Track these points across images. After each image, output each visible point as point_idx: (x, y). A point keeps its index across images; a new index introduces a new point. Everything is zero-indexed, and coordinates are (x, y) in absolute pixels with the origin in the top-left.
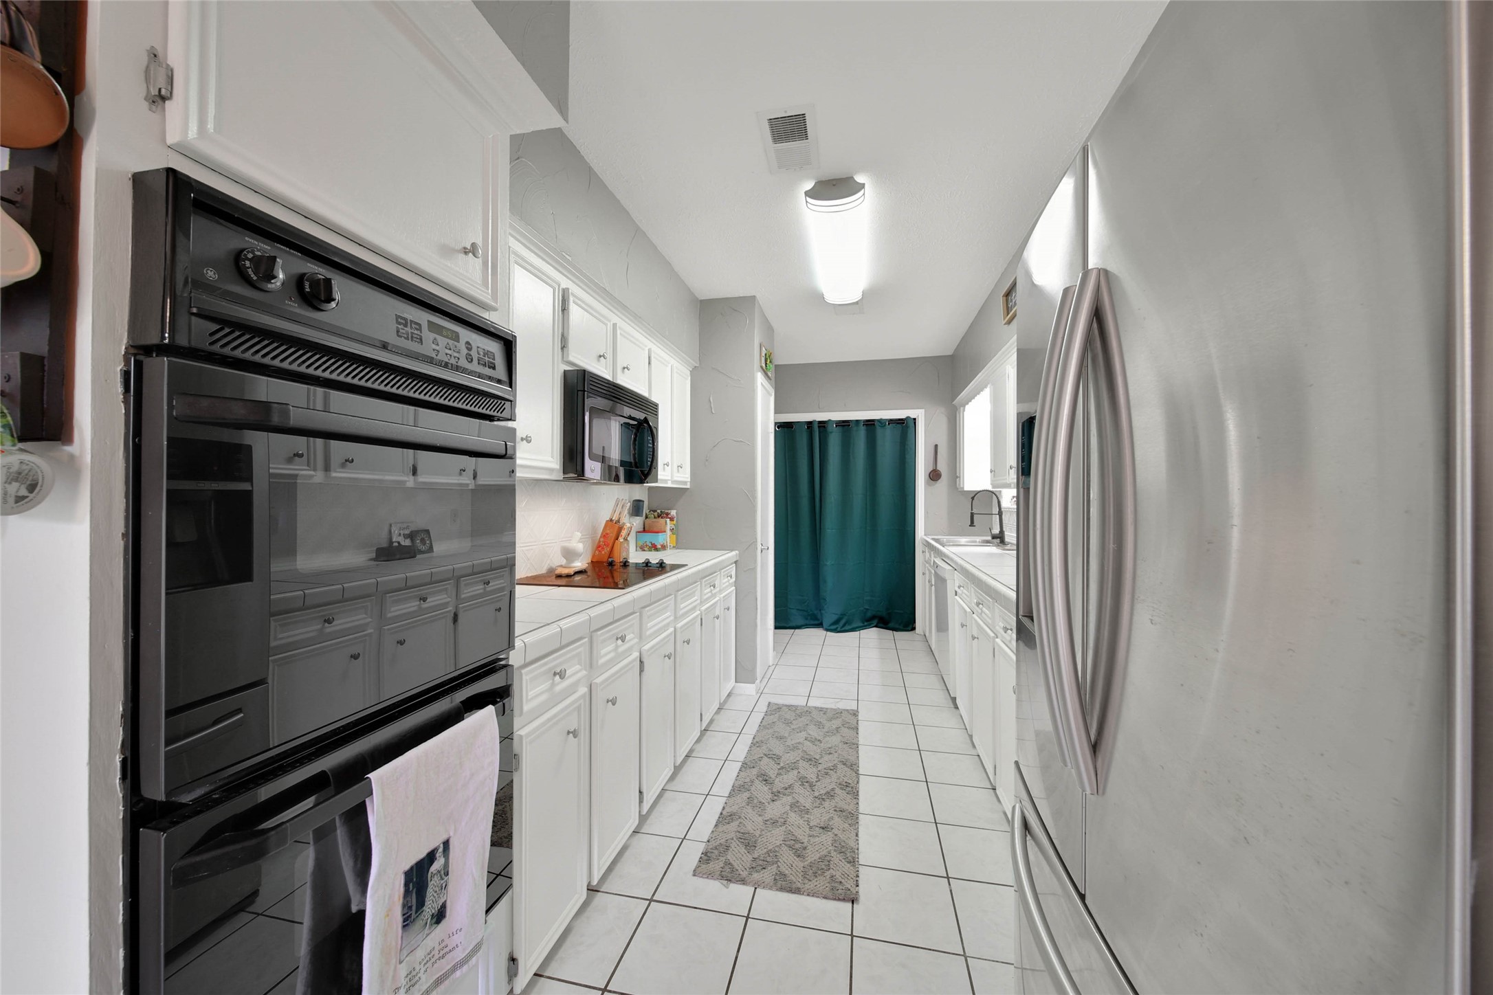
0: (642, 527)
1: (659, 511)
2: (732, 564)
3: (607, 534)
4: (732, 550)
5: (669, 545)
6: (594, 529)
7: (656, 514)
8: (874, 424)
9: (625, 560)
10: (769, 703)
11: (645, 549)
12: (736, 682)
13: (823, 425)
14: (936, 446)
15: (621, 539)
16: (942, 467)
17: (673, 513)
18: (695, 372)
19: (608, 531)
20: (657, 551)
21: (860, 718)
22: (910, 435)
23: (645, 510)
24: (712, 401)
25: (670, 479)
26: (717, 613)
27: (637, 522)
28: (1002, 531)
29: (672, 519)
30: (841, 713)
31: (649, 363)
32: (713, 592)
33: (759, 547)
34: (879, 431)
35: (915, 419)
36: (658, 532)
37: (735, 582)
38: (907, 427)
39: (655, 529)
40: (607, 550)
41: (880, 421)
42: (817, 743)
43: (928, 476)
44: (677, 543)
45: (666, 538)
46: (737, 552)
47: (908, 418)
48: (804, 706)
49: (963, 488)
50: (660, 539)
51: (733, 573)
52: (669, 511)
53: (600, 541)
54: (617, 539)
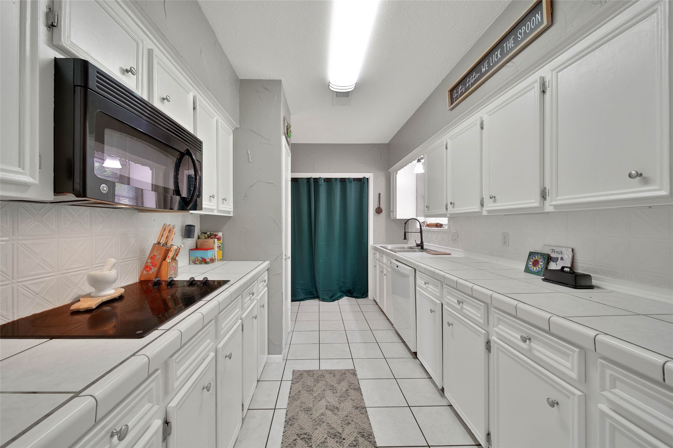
0: (195, 245)
1: (209, 233)
2: (266, 271)
3: (154, 256)
4: (265, 261)
5: (216, 258)
6: (142, 251)
7: (206, 235)
8: (345, 181)
9: (170, 279)
10: (294, 371)
11: (197, 263)
12: (268, 354)
13: (316, 180)
14: (380, 194)
15: (168, 260)
16: (383, 206)
17: (220, 234)
18: (236, 132)
19: (156, 254)
20: (207, 264)
21: (359, 377)
22: (366, 188)
23: (197, 232)
24: (249, 153)
25: (216, 208)
26: (255, 313)
27: (191, 242)
28: (422, 242)
29: (219, 239)
30: (345, 373)
31: (194, 108)
32: (252, 298)
33: (284, 257)
34: (348, 185)
35: (368, 179)
36: (207, 250)
37: (267, 284)
38: (364, 183)
39: (205, 247)
40: (154, 270)
41: (349, 179)
42: (336, 411)
43: (375, 211)
44: (223, 257)
45: (215, 253)
46: (269, 262)
47: (364, 177)
48: (318, 370)
49: (396, 217)
50: (209, 255)
51: (266, 278)
52: (217, 233)
53: (147, 262)
54: (165, 260)
